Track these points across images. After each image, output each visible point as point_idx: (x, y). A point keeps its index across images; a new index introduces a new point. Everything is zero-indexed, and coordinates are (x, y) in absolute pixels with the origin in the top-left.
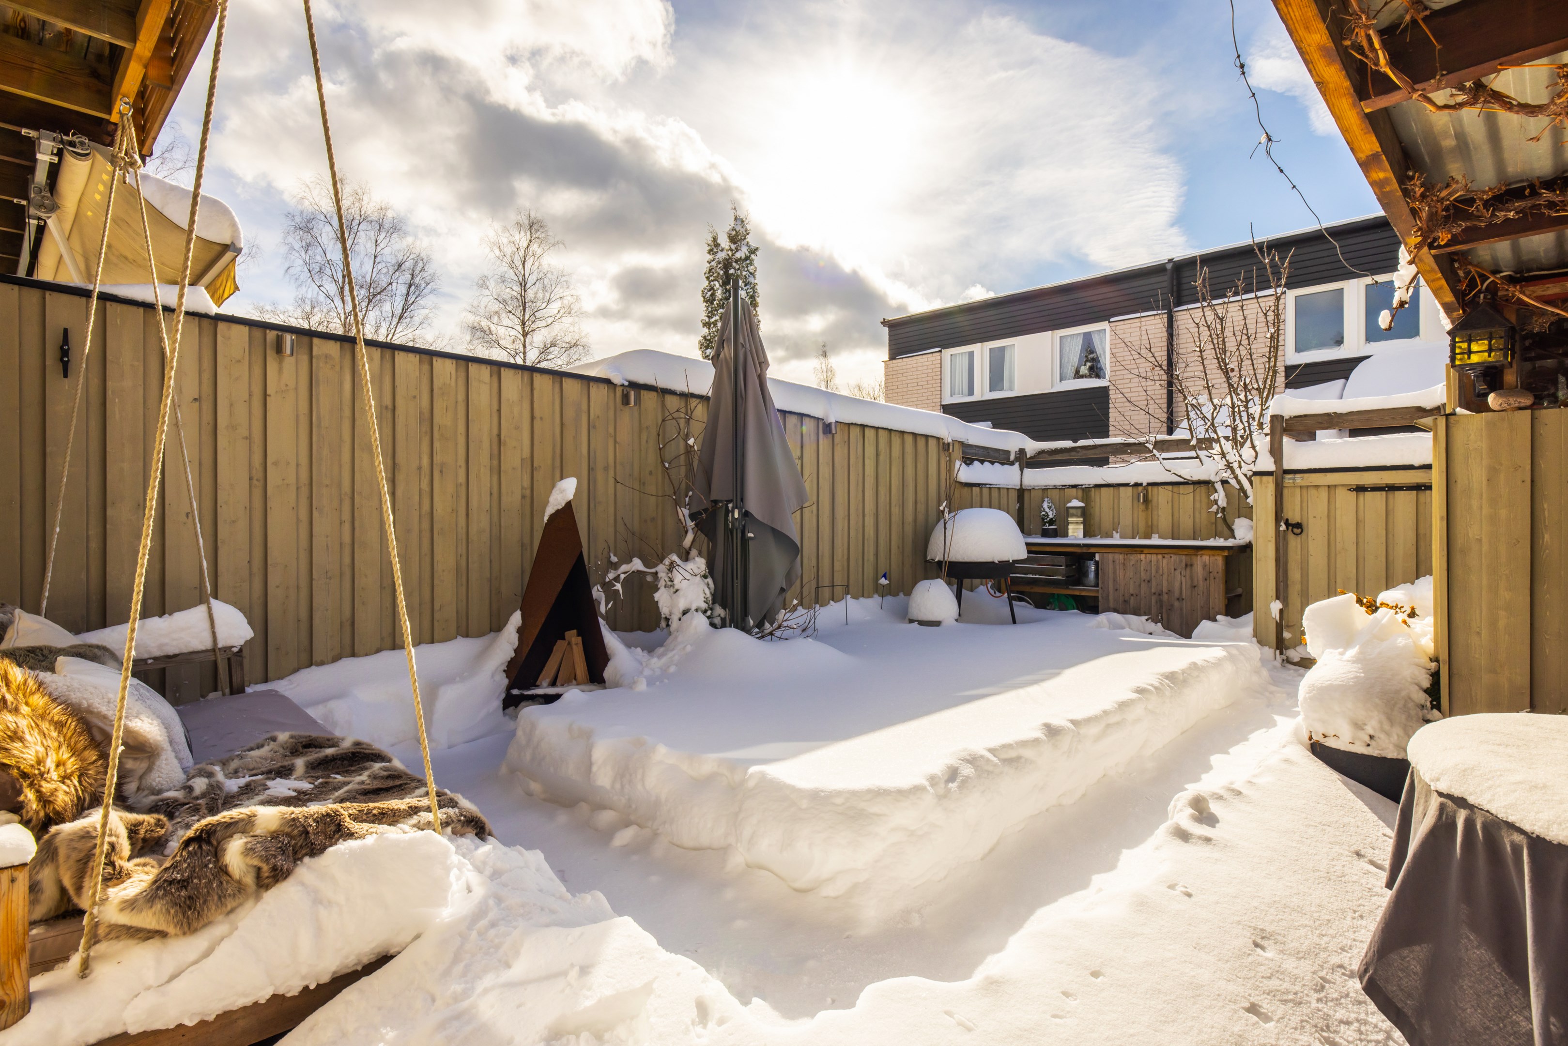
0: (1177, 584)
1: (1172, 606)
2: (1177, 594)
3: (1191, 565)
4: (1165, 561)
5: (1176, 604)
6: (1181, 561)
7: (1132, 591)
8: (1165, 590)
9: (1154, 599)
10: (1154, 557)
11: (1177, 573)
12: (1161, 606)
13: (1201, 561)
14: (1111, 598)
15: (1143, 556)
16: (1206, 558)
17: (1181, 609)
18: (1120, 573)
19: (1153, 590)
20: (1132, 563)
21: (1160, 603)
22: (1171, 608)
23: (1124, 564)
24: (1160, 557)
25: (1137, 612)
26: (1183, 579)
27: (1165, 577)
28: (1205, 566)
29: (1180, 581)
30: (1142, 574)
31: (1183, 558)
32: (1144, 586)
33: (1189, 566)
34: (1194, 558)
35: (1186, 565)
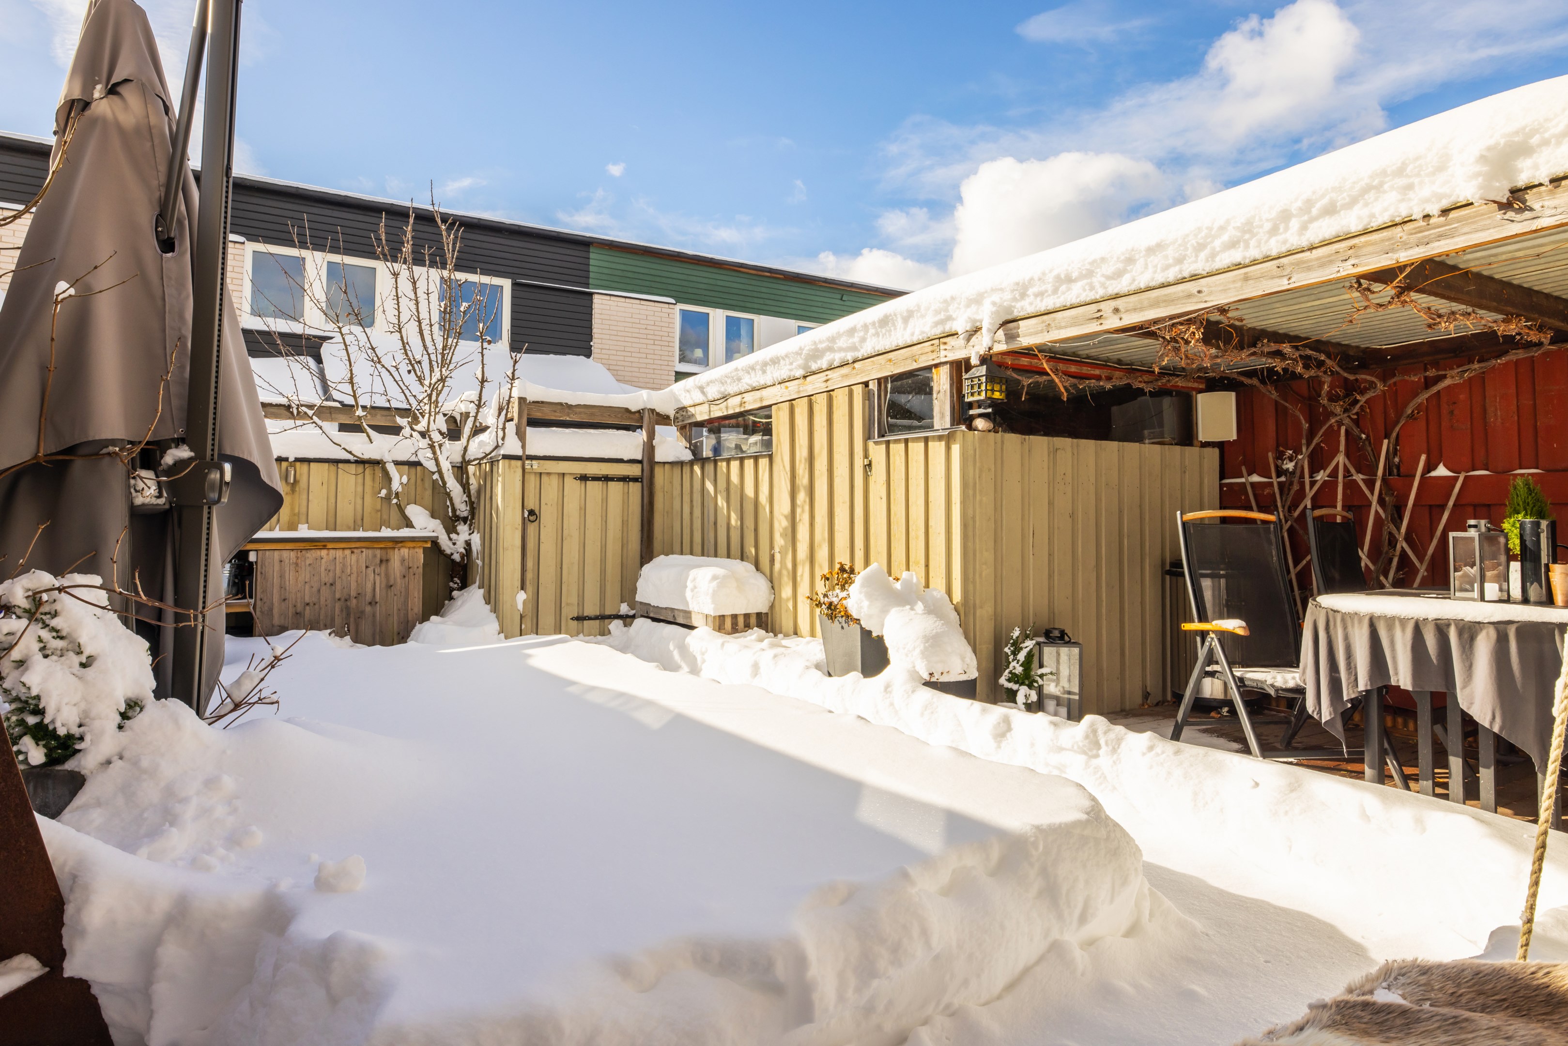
0: (369, 586)
1: (363, 612)
2: (369, 598)
3: (387, 561)
4: (354, 557)
5: (368, 609)
6: (375, 556)
7: (307, 600)
8: (353, 594)
9: (338, 606)
10: (339, 553)
11: (370, 570)
12: (348, 615)
13: (397, 557)
14: (276, 611)
15: (324, 553)
16: (405, 552)
17: (374, 616)
18: (290, 576)
19: (338, 596)
20: (308, 562)
21: (347, 610)
22: (361, 615)
23: (297, 564)
24: (348, 552)
25: (314, 625)
26: (377, 578)
27: (354, 577)
28: (403, 560)
29: (373, 582)
30: (323, 575)
31: (378, 552)
32: (325, 592)
33: (384, 561)
34: (390, 552)
35: (381, 561)
